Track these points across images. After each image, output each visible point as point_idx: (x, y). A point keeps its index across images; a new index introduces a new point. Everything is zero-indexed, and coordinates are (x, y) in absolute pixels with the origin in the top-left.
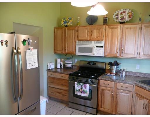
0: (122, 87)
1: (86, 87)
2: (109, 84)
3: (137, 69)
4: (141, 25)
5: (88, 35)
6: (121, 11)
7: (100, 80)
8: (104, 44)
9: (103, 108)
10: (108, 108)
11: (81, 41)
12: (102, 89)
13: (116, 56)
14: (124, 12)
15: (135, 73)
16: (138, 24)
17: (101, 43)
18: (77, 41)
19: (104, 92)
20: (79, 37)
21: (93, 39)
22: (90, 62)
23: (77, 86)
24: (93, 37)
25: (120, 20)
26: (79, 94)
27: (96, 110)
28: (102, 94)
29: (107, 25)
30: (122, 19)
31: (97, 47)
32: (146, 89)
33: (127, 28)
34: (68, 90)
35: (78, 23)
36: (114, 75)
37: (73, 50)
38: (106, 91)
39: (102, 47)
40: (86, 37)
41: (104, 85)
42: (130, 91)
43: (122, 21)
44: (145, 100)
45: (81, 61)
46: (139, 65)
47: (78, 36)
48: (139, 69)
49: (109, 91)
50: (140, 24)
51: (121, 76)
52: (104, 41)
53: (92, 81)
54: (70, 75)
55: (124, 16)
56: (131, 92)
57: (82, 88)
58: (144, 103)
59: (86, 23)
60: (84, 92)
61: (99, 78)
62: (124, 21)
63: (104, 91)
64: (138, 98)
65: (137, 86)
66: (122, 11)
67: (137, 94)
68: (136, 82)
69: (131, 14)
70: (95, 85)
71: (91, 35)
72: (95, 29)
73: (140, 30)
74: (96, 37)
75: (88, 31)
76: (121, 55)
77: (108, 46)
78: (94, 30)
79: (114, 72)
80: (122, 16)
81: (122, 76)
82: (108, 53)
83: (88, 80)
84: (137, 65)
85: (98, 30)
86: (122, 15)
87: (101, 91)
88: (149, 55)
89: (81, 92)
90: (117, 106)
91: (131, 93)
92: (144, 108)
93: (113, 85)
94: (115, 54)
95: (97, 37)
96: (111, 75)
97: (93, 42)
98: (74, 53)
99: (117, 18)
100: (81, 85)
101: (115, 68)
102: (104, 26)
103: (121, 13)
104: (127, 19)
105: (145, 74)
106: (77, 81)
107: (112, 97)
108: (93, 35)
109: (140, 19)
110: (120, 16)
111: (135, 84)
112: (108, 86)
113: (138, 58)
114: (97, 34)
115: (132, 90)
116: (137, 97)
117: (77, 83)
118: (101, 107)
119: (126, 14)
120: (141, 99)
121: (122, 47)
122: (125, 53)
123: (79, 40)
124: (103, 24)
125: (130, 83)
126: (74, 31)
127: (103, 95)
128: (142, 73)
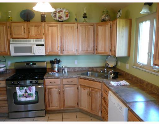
0: (68, 82)
1: (31, 90)
2: (55, 82)
3: (75, 64)
4: (78, 25)
5: (25, 33)
6: (58, 10)
7: (46, 80)
8: (44, 42)
9: (51, 107)
10: (56, 106)
11: (17, 39)
12: (48, 89)
13: (58, 54)
14: (61, 11)
15: (75, 68)
16: (75, 24)
17: (41, 41)
18: (11, 40)
19: (51, 91)
20: (13, 35)
21: (31, 37)
22: (28, 63)
23: (19, 91)
24: (31, 35)
25: (58, 19)
26: (23, 99)
27: (44, 111)
28: (49, 94)
29: (46, 23)
30: (60, 17)
31: (37, 45)
32: (89, 79)
33: (66, 27)
34: (6, 99)
35: (9, 17)
36: (57, 73)
37: (6, 51)
38: (53, 89)
39: (43, 45)
40: (22, 35)
41: (50, 84)
42: (74, 84)
43: (60, 20)
44: (88, 88)
45: (16, 63)
46: (77, 61)
47: (11, 34)
48: (77, 64)
49: (56, 88)
50: (76, 24)
51: (63, 72)
52: (44, 39)
53: (37, 82)
54: (7, 80)
55: (61, 15)
56: (76, 84)
57: (26, 92)
58: (88, 91)
59: (21, 18)
60: (30, 95)
61: (45, 77)
62: (62, 20)
63: (51, 89)
64: (83, 89)
65: (80, 78)
66: (60, 10)
67: (81, 85)
68: (79, 76)
69: (67, 14)
70: (41, 85)
71: (29, 32)
72: (32, 26)
73: (77, 30)
74: (34, 35)
75: (24, 29)
76: (62, 53)
77: (49, 44)
78: (32, 28)
79: (56, 69)
80: (60, 15)
81: (65, 72)
82: (49, 51)
83: (32, 82)
84: (75, 61)
85: (36, 28)
86: (60, 13)
87: (48, 91)
88: (85, 51)
89: (26, 97)
90: (65, 101)
91: (76, 86)
92: (88, 96)
93: (60, 82)
94: (56, 52)
95: (36, 35)
96: (54, 73)
97: (32, 40)
98: (8, 54)
99: (55, 16)
100: (25, 89)
101: (56, 66)
102: (43, 24)
103: (59, 12)
104: (64, 18)
105: (82, 68)
106: (19, 85)
107: (59, 94)
108: (30, 32)
109: (76, 20)
110: (58, 15)
111: (79, 77)
112: (55, 84)
113: (77, 54)
114: (36, 31)
115: (76, 83)
116: (81, 88)
117: (19, 88)
118: (49, 107)
119: (63, 13)
120: (85, 88)
121: (63, 45)
122: (66, 50)
123: (13, 38)
124: (42, 22)
125: (74, 77)
126: (4, 27)
127: (51, 94)
128: (80, 68)
